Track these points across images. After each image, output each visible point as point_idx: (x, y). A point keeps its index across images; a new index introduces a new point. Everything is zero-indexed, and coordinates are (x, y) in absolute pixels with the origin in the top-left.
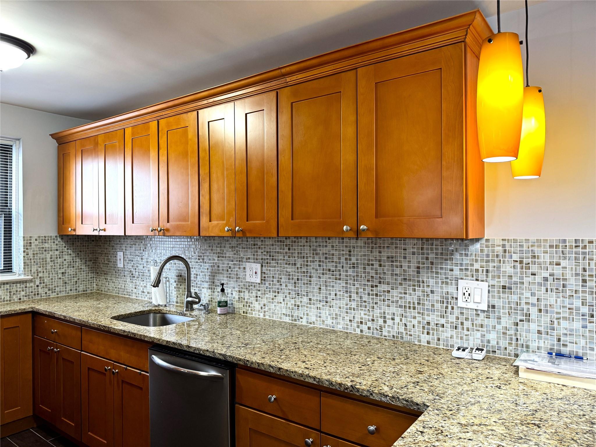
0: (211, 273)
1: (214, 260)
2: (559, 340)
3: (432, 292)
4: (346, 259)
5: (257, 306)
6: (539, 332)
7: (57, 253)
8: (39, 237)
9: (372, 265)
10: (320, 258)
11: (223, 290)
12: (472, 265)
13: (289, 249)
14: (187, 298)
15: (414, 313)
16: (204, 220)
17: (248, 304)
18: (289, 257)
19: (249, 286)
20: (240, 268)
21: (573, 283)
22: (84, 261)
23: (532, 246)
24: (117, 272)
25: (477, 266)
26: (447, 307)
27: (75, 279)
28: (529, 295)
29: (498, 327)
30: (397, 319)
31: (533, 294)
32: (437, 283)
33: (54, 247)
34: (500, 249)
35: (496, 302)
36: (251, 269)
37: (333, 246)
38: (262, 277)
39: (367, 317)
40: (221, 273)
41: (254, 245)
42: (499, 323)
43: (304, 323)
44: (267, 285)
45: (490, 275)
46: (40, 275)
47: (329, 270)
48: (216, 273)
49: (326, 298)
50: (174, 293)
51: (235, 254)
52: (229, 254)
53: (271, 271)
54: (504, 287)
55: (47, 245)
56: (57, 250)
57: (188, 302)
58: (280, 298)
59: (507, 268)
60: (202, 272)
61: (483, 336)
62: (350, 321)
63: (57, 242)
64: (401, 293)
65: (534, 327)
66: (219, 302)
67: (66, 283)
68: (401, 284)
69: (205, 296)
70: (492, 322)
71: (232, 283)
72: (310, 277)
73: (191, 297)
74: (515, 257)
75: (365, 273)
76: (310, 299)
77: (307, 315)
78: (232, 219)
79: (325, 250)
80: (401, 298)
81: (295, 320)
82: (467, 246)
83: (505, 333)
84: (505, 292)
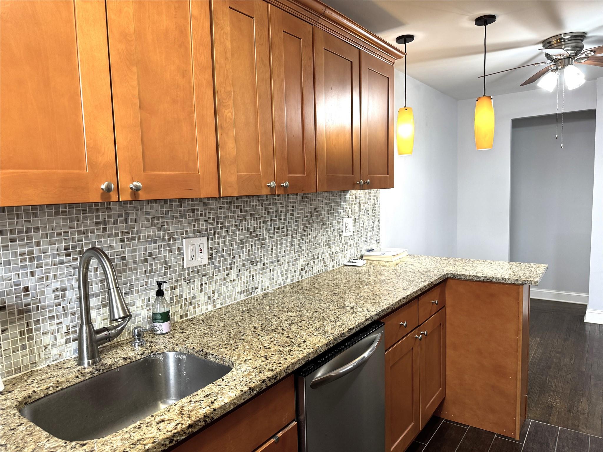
2: (368, 244)
3: (334, 230)
11: (160, 293)
13: (241, 211)
17: (188, 302)
19: (189, 274)
20: (170, 251)
29: (355, 244)
30: (320, 257)
35: (354, 229)
36: (193, 247)
37: (281, 203)
38: (208, 254)
44: (216, 263)
45: (352, 213)
58: (233, 275)
59: (356, 208)
68: (321, 229)
70: (353, 241)
72: (263, 239)
78: (270, 171)
80: (321, 240)
81: (251, 294)
82: (345, 195)
83: (356, 247)
84: (356, 223)
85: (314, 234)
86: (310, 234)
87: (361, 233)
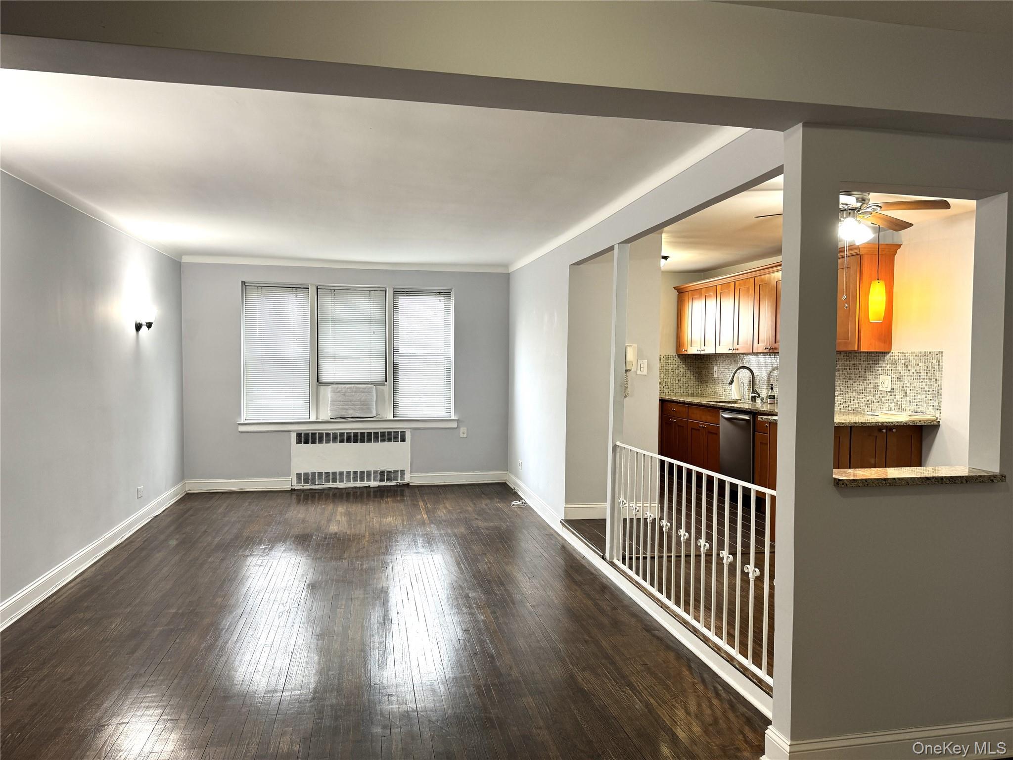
2: (917, 405)
3: (870, 383)
6: (910, 402)
7: (676, 366)
8: (665, 355)
9: (846, 369)
11: (772, 389)
12: (886, 367)
14: (752, 393)
15: (862, 396)
16: (756, 343)
21: (923, 374)
22: (692, 373)
23: (909, 355)
24: (714, 381)
25: (888, 367)
26: (875, 391)
27: (687, 385)
28: (907, 382)
29: (895, 400)
30: (856, 399)
32: (872, 378)
33: (674, 362)
34: (897, 357)
35: (895, 387)
39: (843, 400)
42: (895, 398)
45: (893, 372)
46: (666, 380)
54: (897, 378)
55: (669, 361)
56: (676, 364)
57: (752, 397)
61: (889, 405)
63: (675, 359)
64: (858, 385)
65: (908, 399)
66: (770, 396)
67: (680, 387)
68: (858, 380)
70: (893, 397)
74: (903, 362)
78: (766, 344)
80: (857, 388)
82: (885, 356)
83: (897, 403)
84: (898, 381)
85: (851, 382)
86: (848, 381)
87: (906, 393)
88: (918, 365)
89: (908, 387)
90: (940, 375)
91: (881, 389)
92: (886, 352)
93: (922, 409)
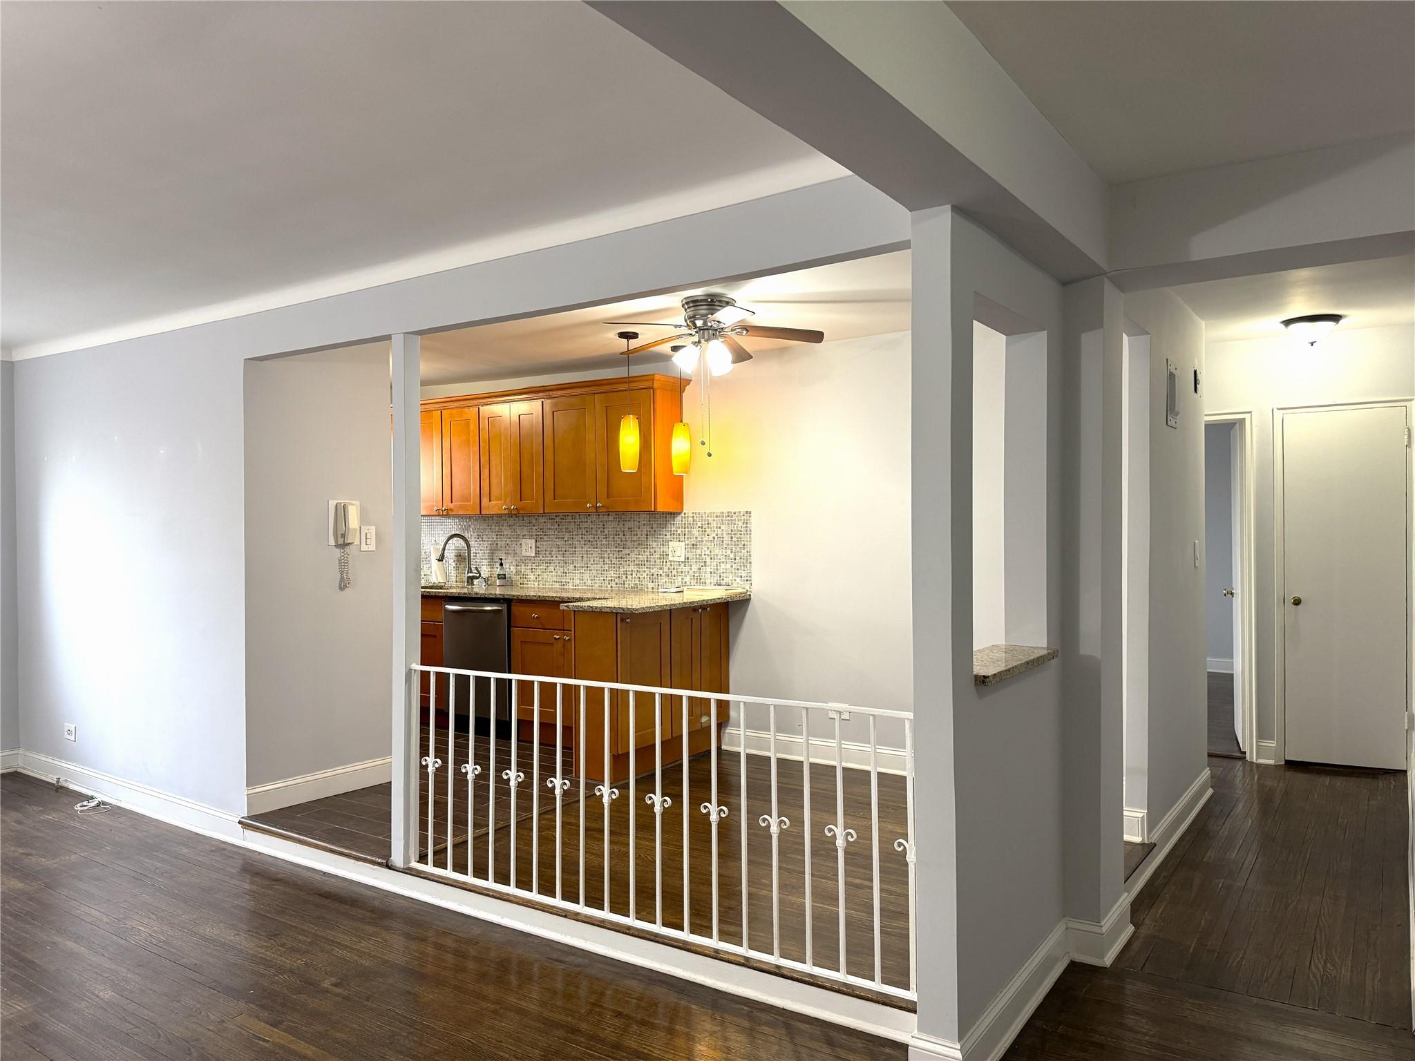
0: (490, 550)
1: (493, 538)
2: (720, 577)
3: (655, 551)
4: (601, 532)
5: (532, 577)
6: (711, 573)
9: (618, 535)
10: (582, 531)
11: (501, 564)
12: (677, 531)
13: (559, 526)
14: (468, 573)
15: (644, 568)
16: (485, 500)
17: (524, 576)
18: (559, 532)
19: (525, 560)
20: (517, 544)
21: (727, 539)
23: (707, 516)
25: (679, 531)
26: (663, 562)
28: (706, 549)
29: (691, 572)
30: (634, 574)
31: (708, 548)
32: (658, 545)
34: (692, 519)
35: (690, 555)
36: (527, 545)
37: (591, 522)
38: (536, 551)
39: (615, 575)
40: (500, 550)
41: (530, 523)
42: (691, 569)
43: (571, 587)
44: (541, 557)
45: (686, 537)
47: (589, 541)
48: (495, 550)
49: (587, 564)
50: (453, 573)
51: (512, 532)
52: (507, 531)
53: (544, 546)
54: (693, 545)
57: (469, 577)
58: (551, 568)
59: (695, 532)
60: (481, 550)
61: (682, 579)
62: (604, 580)
64: (636, 555)
65: (708, 570)
66: (499, 575)
68: (636, 548)
69: (485, 571)
70: (688, 569)
71: (510, 559)
72: (575, 548)
73: (471, 572)
74: (699, 524)
75: (614, 541)
76: (575, 567)
77: (573, 579)
78: (508, 500)
79: (586, 525)
80: (637, 558)
81: (564, 585)
82: (674, 518)
83: (694, 576)
84: (693, 548)
85: (627, 551)
87: (705, 562)
88: (720, 528)
89: (708, 555)
90: (748, 539)
91: (671, 558)
92: (677, 513)
93: (726, 580)
